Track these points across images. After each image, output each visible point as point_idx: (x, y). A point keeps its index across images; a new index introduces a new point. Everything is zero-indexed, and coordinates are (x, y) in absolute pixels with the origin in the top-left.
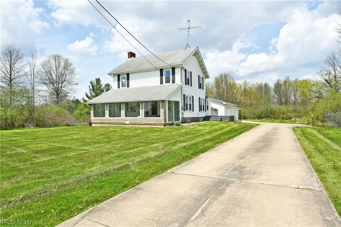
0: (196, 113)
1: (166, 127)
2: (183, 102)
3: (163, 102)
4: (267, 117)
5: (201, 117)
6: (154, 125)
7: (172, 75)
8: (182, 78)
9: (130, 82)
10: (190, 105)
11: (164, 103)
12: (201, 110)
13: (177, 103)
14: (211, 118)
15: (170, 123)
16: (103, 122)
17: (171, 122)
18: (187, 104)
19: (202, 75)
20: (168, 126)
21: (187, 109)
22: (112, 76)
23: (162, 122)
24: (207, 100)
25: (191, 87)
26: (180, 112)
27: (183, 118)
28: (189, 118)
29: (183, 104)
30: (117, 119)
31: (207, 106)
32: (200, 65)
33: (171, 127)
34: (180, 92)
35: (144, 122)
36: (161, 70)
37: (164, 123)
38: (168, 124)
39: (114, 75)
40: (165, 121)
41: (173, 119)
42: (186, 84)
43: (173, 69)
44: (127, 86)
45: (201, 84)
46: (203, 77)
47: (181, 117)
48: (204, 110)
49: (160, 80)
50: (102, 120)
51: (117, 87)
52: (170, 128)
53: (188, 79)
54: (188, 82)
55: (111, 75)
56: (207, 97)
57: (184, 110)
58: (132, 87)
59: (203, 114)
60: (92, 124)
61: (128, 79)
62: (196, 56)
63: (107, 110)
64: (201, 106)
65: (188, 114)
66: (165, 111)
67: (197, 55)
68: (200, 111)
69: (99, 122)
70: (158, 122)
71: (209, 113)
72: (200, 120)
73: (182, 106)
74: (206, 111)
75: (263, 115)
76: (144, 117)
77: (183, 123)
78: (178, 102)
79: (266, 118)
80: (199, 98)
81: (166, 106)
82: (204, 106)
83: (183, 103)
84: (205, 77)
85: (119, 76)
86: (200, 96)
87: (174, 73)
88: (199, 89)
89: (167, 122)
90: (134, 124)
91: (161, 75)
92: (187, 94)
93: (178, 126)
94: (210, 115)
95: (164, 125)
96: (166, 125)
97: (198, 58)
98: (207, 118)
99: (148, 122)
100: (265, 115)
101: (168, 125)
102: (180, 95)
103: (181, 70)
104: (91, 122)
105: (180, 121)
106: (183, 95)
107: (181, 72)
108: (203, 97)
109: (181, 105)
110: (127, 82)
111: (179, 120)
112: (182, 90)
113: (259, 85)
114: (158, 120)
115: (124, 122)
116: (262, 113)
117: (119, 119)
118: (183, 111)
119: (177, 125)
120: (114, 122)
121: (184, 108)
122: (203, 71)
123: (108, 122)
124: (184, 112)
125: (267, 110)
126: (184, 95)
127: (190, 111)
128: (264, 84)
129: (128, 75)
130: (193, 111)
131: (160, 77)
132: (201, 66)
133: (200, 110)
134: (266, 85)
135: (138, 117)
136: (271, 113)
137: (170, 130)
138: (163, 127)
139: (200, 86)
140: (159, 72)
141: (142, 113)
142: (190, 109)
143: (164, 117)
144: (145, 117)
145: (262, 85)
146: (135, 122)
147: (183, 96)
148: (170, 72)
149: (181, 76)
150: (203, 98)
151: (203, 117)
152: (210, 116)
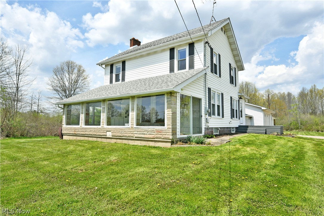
0: (227, 122)
1: (175, 146)
2: (207, 100)
3: (171, 96)
4: (297, 128)
5: (233, 128)
6: (152, 141)
7: (189, 55)
8: (206, 61)
9: (127, 73)
10: (218, 106)
11: (173, 98)
12: (234, 117)
13: (197, 101)
14: (249, 130)
15: (183, 138)
16: (76, 133)
17: (186, 136)
18: (214, 105)
19: (234, 65)
20: (179, 145)
21: (214, 114)
22: (104, 66)
23: (167, 136)
24: (240, 102)
25: (219, 78)
26: (203, 117)
27: (207, 129)
28: (217, 129)
29: (207, 104)
30: (94, 128)
31: (240, 111)
32: (231, 49)
33: (185, 146)
34: (202, 83)
35: (136, 135)
36: (172, 50)
37: (171, 137)
38: (180, 141)
39: (106, 66)
40: (174, 133)
41: (189, 130)
42: (212, 71)
43: (191, 46)
44: (122, 80)
45: (233, 77)
46: (235, 68)
47: (203, 127)
48: (237, 117)
49: (169, 66)
50: (75, 129)
51: (109, 83)
52: (184, 150)
53: (216, 65)
54: (215, 69)
55: (102, 65)
56: (241, 98)
57: (210, 115)
58: (129, 81)
59: (235, 123)
60: (64, 136)
61: (124, 69)
62: (225, 33)
63: (82, 113)
64: (234, 109)
65: (215, 122)
66: (174, 114)
67: (227, 33)
68: (231, 118)
69: (72, 132)
70: (161, 136)
71: (243, 122)
72: (232, 132)
73: (206, 108)
74: (239, 119)
75: (292, 127)
76: (135, 126)
77: (208, 138)
78: (199, 100)
79: (296, 130)
80: (231, 98)
81: (176, 104)
82: (236, 110)
83: (207, 102)
84: (238, 68)
85: (112, 66)
86: (232, 96)
87: (192, 53)
88: (230, 85)
89: (179, 136)
90: (120, 139)
91: (172, 57)
92: (213, 89)
93: (200, 145)
94: (244, 124)
95: (172, 143)
96: (177, 143)
97: (228, 38)
98: (241, 130)
99: (143, 136)
100: (295, 126)
101: (179, 143)
102: (202, 88)
103: (205, 46)
104: (63, 132)
105: (203, 134)
106: (207, 89)
107: (205, 50)
108: (236, 97)
109: (204, 105)
110: (122, 73)
111: (201, 132)
112: (205, 81)
113: (281, 95)
114: (159, 132)
115: (104, 134)
116: (291, 124)
117: (97, 129)
118: (207, 116)
119: (198, 143)
120: (91, 133)
121: (210, 111)
122: (235, 59)
123: (83, 133)
124: (209, 118)
125: (297, 120)
126: (209, 89)
127: (219, 117)
128: (286, 93)
129: (124, 63)
130: (223, 117)
131: (169, 62)
132: (232, 51)
133: (232, 116)
134: (289, 94)
135: (126, 126)
136: (301, 124)
137: (184, 154)
138: (169, 145)
139: (233, 80)
140: (168, 53)
141: (132, 119)
142: (219, 115)
143: (171, 127)
144: (137, 125)
145: (285, 95)
146: (120, 135)
147: (207, 91)
148: (185, 52)
149: (205, 56)
150: (235, 99)
151: (236, 128)
152: (247, 127)
